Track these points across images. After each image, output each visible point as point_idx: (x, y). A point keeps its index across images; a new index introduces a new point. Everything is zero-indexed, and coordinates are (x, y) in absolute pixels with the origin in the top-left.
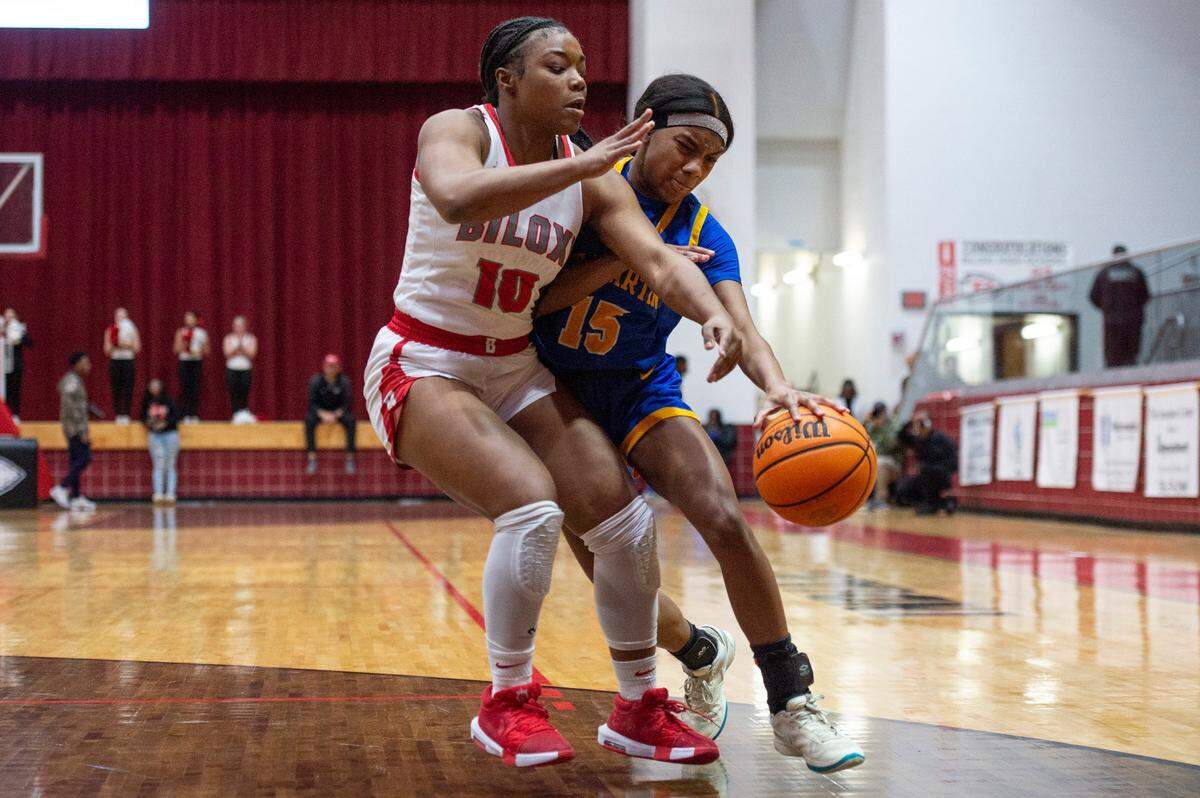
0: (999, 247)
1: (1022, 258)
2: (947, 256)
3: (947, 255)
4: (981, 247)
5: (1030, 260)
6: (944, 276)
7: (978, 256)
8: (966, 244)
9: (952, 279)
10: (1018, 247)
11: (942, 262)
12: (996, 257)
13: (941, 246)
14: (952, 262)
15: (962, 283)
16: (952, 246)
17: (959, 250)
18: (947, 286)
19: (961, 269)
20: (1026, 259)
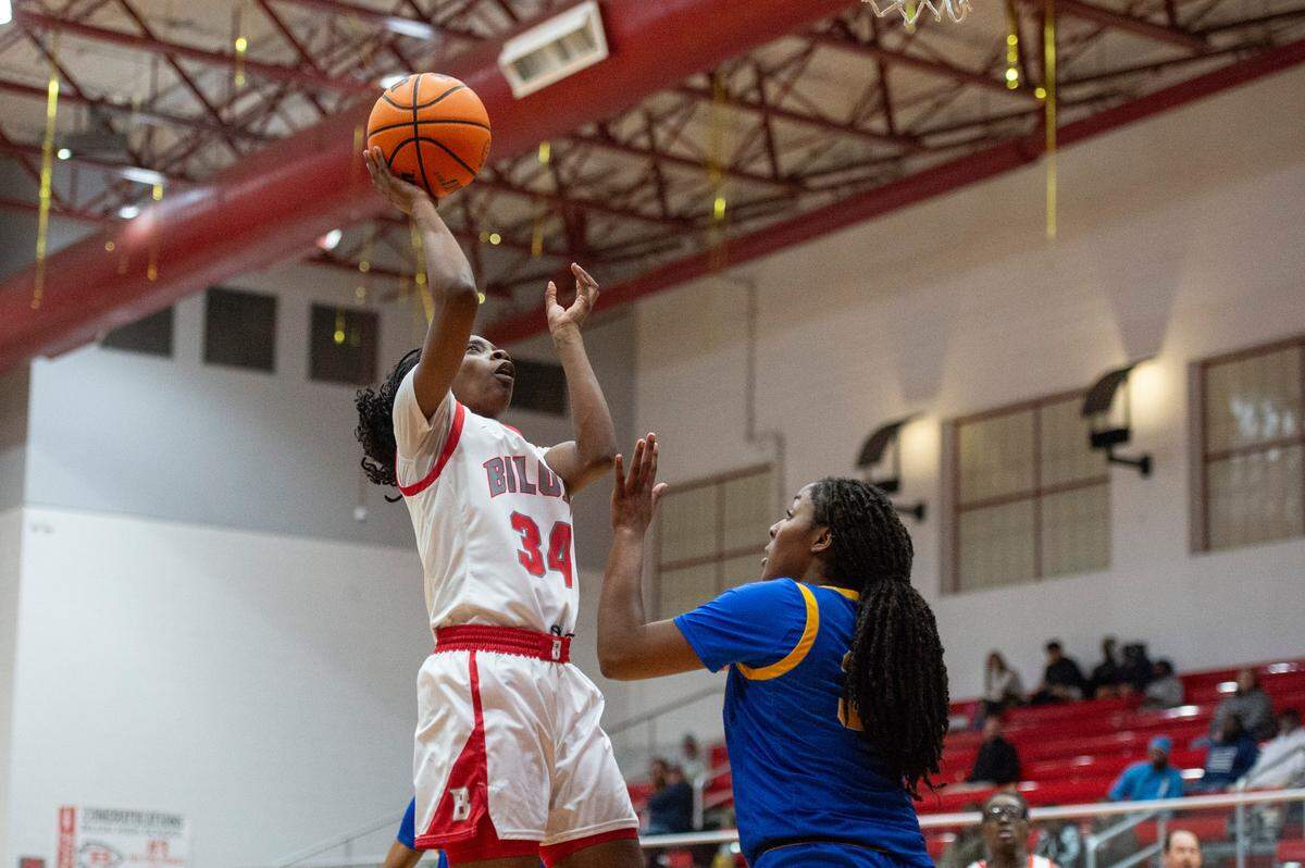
0: (119, 816)
1: (140, 828)
2: (67, 823)
3: (67, 821)
4: (101, 815)
5: (148, 832)
6: (62, 843)
7: (98, 824)
8: (87, 810)
9: (70, 846)
10: (137, 816)
11: (62, 829)
12: (115, 826)
13: (62, 811)
14: (71, 830)
15: (81, 851)
16: (72, 812)
17: (80, 815)
18: (66, 853)
19: (81, 837)
20: (145, 830)
